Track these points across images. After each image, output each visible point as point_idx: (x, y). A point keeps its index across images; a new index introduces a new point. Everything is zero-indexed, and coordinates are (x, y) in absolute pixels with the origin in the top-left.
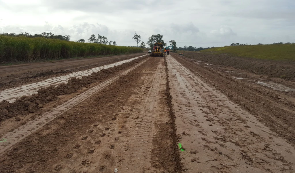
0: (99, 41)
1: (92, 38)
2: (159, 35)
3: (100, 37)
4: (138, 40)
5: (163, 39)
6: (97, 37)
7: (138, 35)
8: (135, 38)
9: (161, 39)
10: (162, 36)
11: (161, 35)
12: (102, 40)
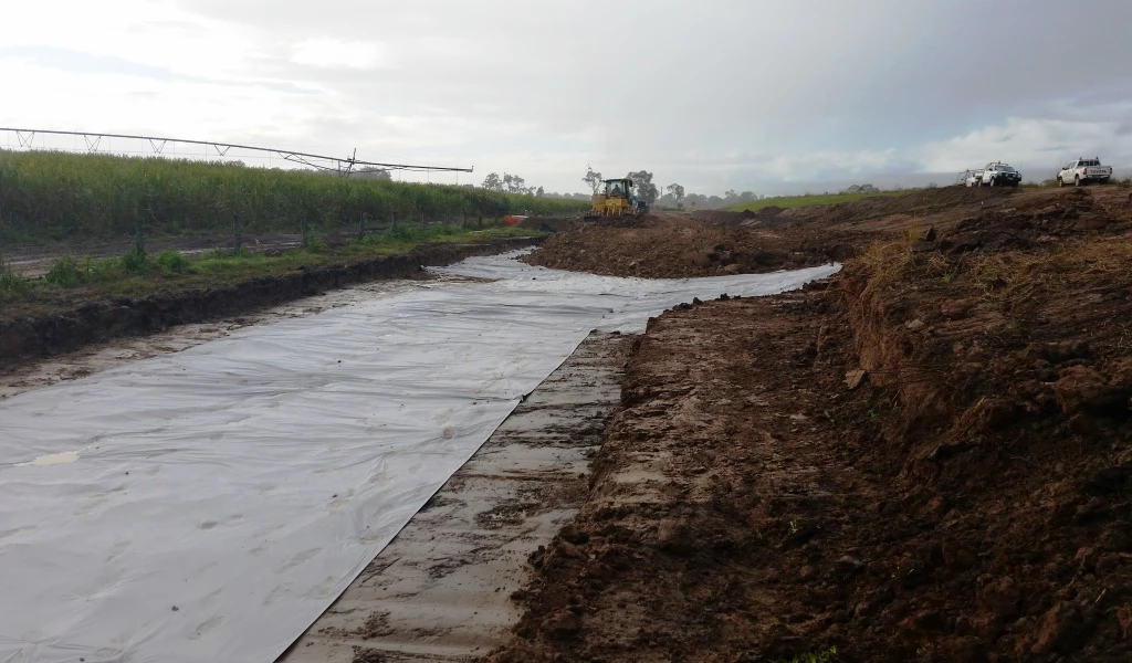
0: (505, 187)
1: (492, 179)
2: (644, 172)
3: (508, 179)
4: (594, 185)
5: (652, 182)
6: (502, 178)
7: (595, 171)
8: (588, 180)
9: (648, 180)
10: (651, 175)
11: (648, 172)
12: (513, 184)
